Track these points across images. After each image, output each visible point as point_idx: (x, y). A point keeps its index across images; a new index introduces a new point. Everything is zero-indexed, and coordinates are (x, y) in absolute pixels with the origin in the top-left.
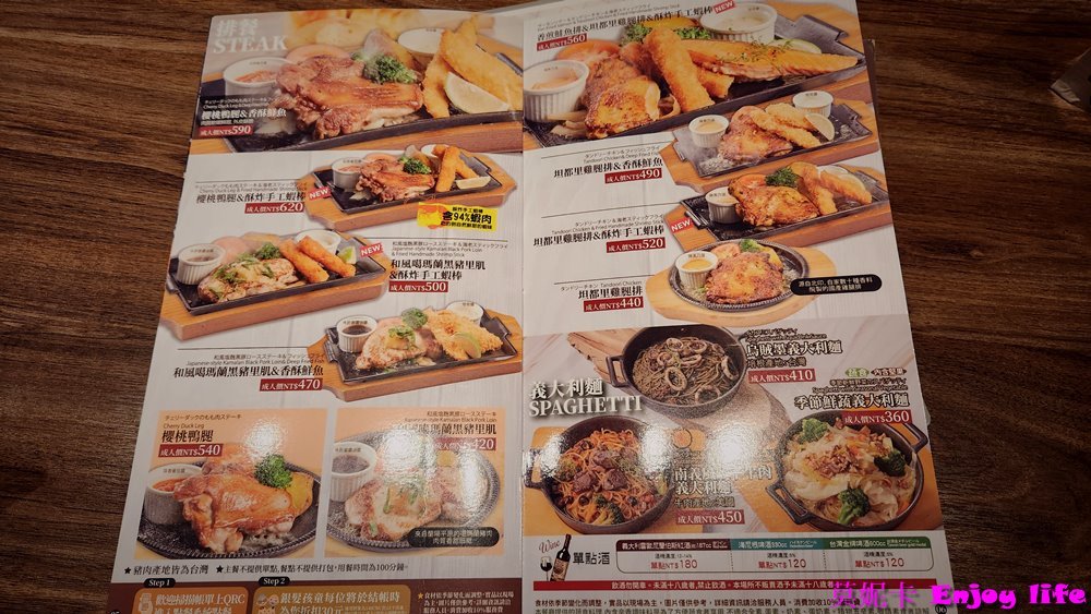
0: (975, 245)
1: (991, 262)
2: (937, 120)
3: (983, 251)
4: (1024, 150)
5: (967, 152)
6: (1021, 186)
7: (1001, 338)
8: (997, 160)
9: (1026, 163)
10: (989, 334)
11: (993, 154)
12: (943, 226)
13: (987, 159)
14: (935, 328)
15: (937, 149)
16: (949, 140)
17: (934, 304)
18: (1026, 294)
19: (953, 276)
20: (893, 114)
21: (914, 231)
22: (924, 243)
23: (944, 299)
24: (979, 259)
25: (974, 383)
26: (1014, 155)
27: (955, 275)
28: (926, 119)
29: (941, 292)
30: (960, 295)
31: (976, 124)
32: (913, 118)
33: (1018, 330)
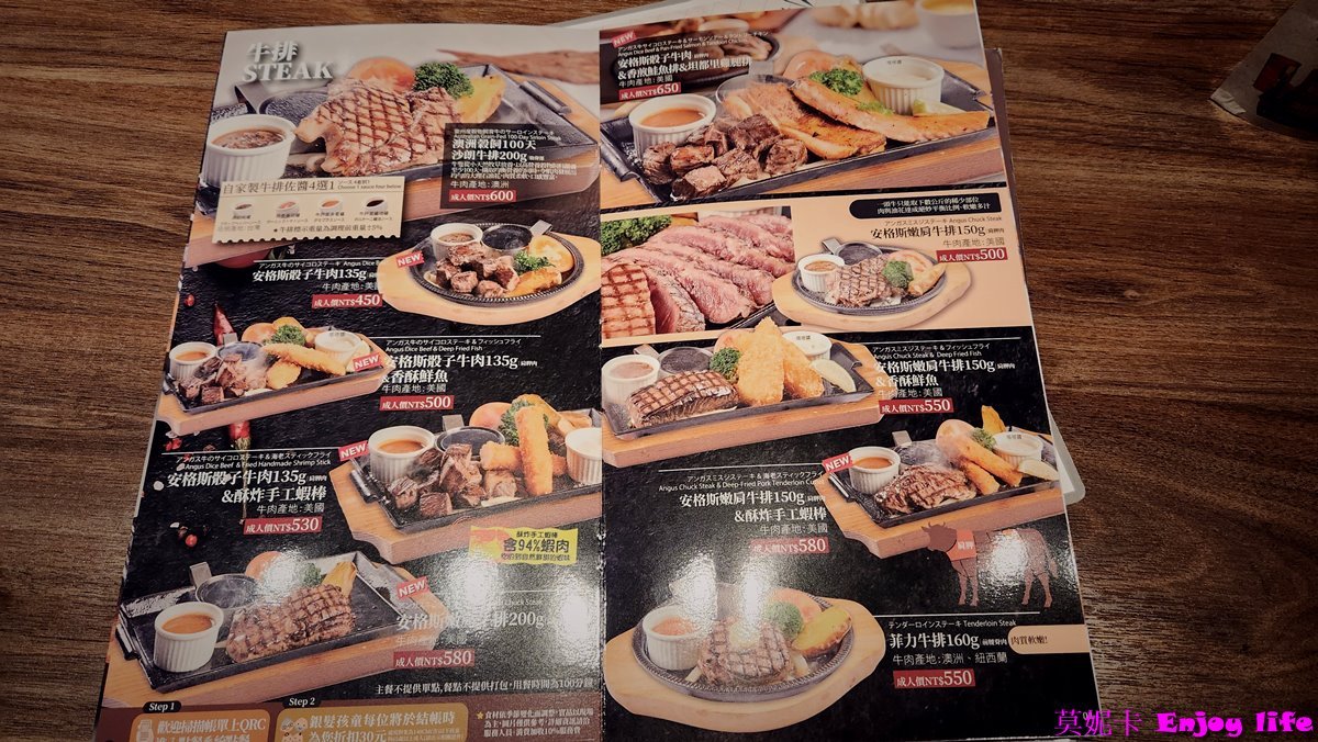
0: (1129, 284)
1: (1149, 303)
2: (1076, 140)
3: (1138, 291)
4: (1182, 171)
5: (1116, 176)
6: (1180, 213)
7: (1165, 392)
8: (1150, 184)
9: (1184, 187)
10: (1151, 387)
11: (1146, 177)
12: (1091, 262)
13: (1139, 183)
14: (1086, 383)
15: (1080, 173)
16: (1093, 162)
17: (1084, 355)
18: (1192, 340)
19: (1106, 322)
20: (1027, 135)
21: (1056, 269)
22: (1069, 283)
23: (1095, 348)
24: (1135, 300)
25: (1136, 446)
26: (1171, 178)
27: (1108, 320)
28: (1065, 139)
29: (1092, 340)
30: (1114, 344)
31: (1125, 143)
32: (1052, 138)
33: (1184, 382)
